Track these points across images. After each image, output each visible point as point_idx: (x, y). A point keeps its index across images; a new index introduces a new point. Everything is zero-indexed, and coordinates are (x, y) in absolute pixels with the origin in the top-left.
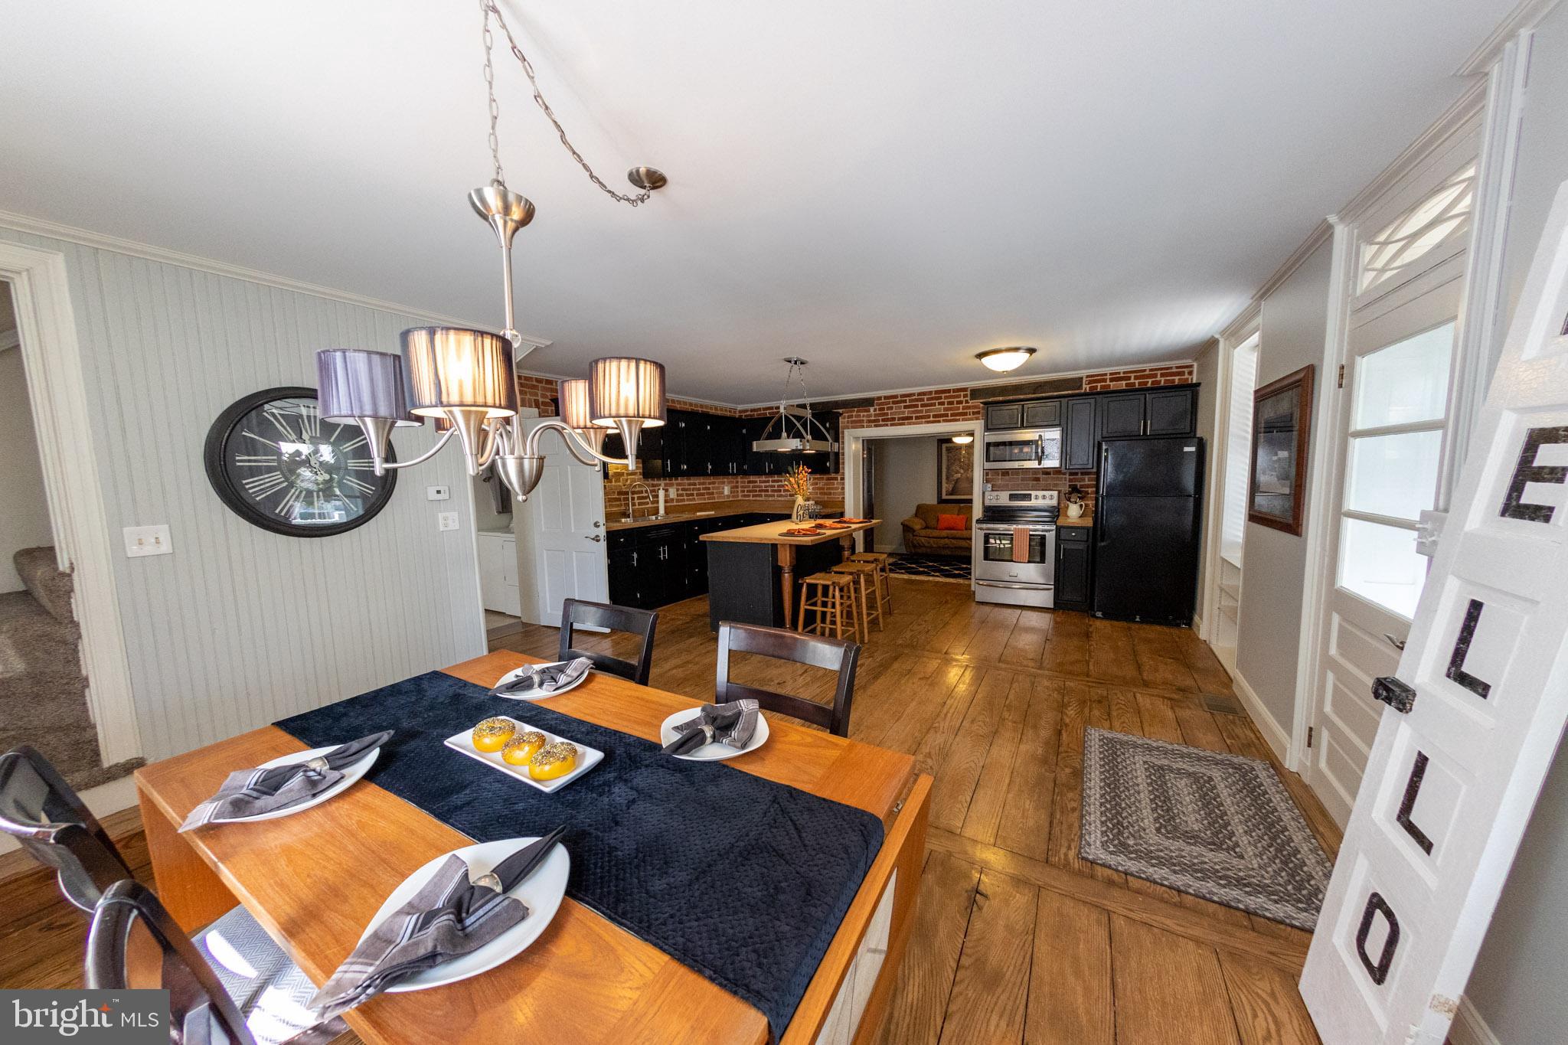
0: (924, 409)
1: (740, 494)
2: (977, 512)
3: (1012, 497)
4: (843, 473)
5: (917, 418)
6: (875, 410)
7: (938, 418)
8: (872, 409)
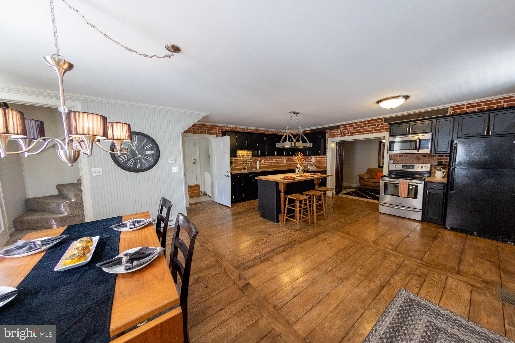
0: (362, 128)
1: (290, 163)
2: (385, 172)
3: (403, 166)
4: (327, 155)
5: (358, 132)
6: (341, 130)
7: (368, 132)
8: (339, 130)
